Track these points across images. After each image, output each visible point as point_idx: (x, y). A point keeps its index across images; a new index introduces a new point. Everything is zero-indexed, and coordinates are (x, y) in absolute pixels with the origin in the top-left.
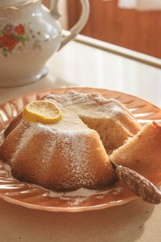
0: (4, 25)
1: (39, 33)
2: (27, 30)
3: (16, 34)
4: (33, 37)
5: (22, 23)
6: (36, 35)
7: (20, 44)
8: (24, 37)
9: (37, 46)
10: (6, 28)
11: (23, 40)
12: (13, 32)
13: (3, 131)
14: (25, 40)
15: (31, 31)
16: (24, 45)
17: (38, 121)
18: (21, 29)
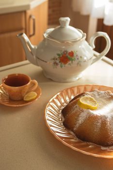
0: (63, 51)
1: (81, 57)
2: (75, 55)
3: (69, 57)
4: (78, 59)
5: (73, 51)
6: (80, 58)
7: (70, 62)
8: (73, 59)
9: (79, 64)
10: (64, 52)
11: (72, 60)
12: (67, 55)
13: (61, 111)
14: (73, 60)
15: (77, 56)
16: (72, 63)
17: (88, 109)
18: (72, 54)
